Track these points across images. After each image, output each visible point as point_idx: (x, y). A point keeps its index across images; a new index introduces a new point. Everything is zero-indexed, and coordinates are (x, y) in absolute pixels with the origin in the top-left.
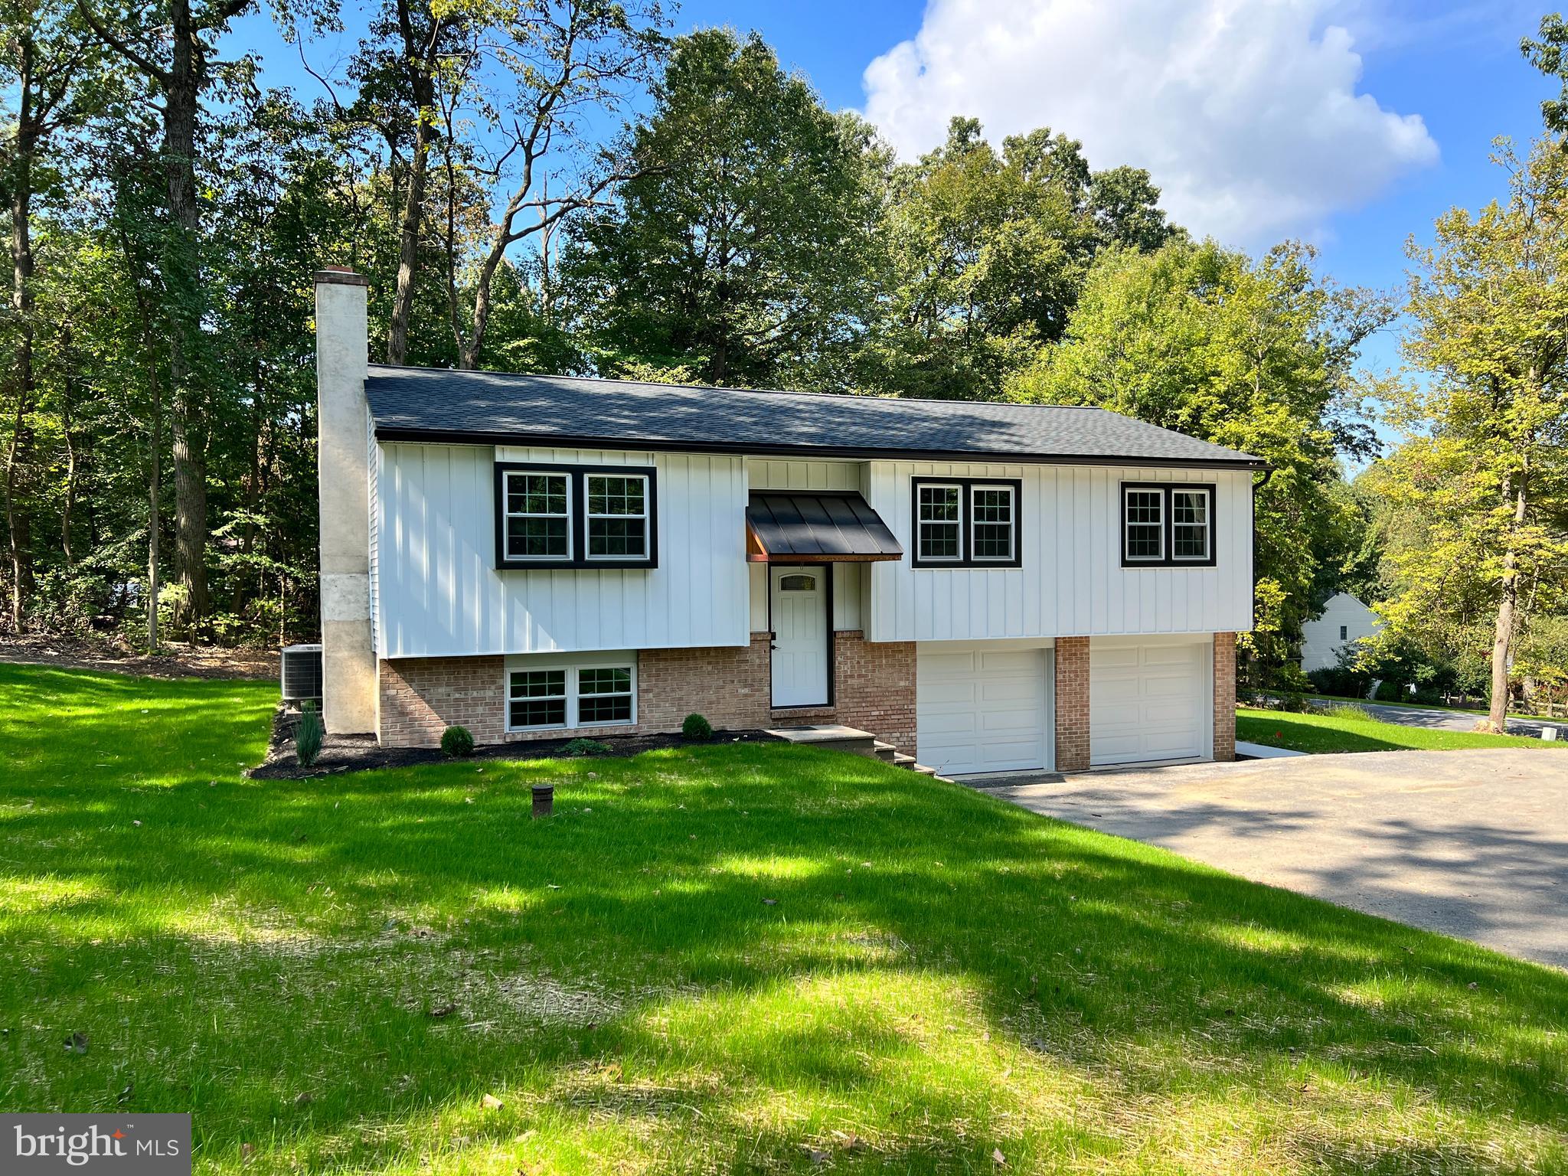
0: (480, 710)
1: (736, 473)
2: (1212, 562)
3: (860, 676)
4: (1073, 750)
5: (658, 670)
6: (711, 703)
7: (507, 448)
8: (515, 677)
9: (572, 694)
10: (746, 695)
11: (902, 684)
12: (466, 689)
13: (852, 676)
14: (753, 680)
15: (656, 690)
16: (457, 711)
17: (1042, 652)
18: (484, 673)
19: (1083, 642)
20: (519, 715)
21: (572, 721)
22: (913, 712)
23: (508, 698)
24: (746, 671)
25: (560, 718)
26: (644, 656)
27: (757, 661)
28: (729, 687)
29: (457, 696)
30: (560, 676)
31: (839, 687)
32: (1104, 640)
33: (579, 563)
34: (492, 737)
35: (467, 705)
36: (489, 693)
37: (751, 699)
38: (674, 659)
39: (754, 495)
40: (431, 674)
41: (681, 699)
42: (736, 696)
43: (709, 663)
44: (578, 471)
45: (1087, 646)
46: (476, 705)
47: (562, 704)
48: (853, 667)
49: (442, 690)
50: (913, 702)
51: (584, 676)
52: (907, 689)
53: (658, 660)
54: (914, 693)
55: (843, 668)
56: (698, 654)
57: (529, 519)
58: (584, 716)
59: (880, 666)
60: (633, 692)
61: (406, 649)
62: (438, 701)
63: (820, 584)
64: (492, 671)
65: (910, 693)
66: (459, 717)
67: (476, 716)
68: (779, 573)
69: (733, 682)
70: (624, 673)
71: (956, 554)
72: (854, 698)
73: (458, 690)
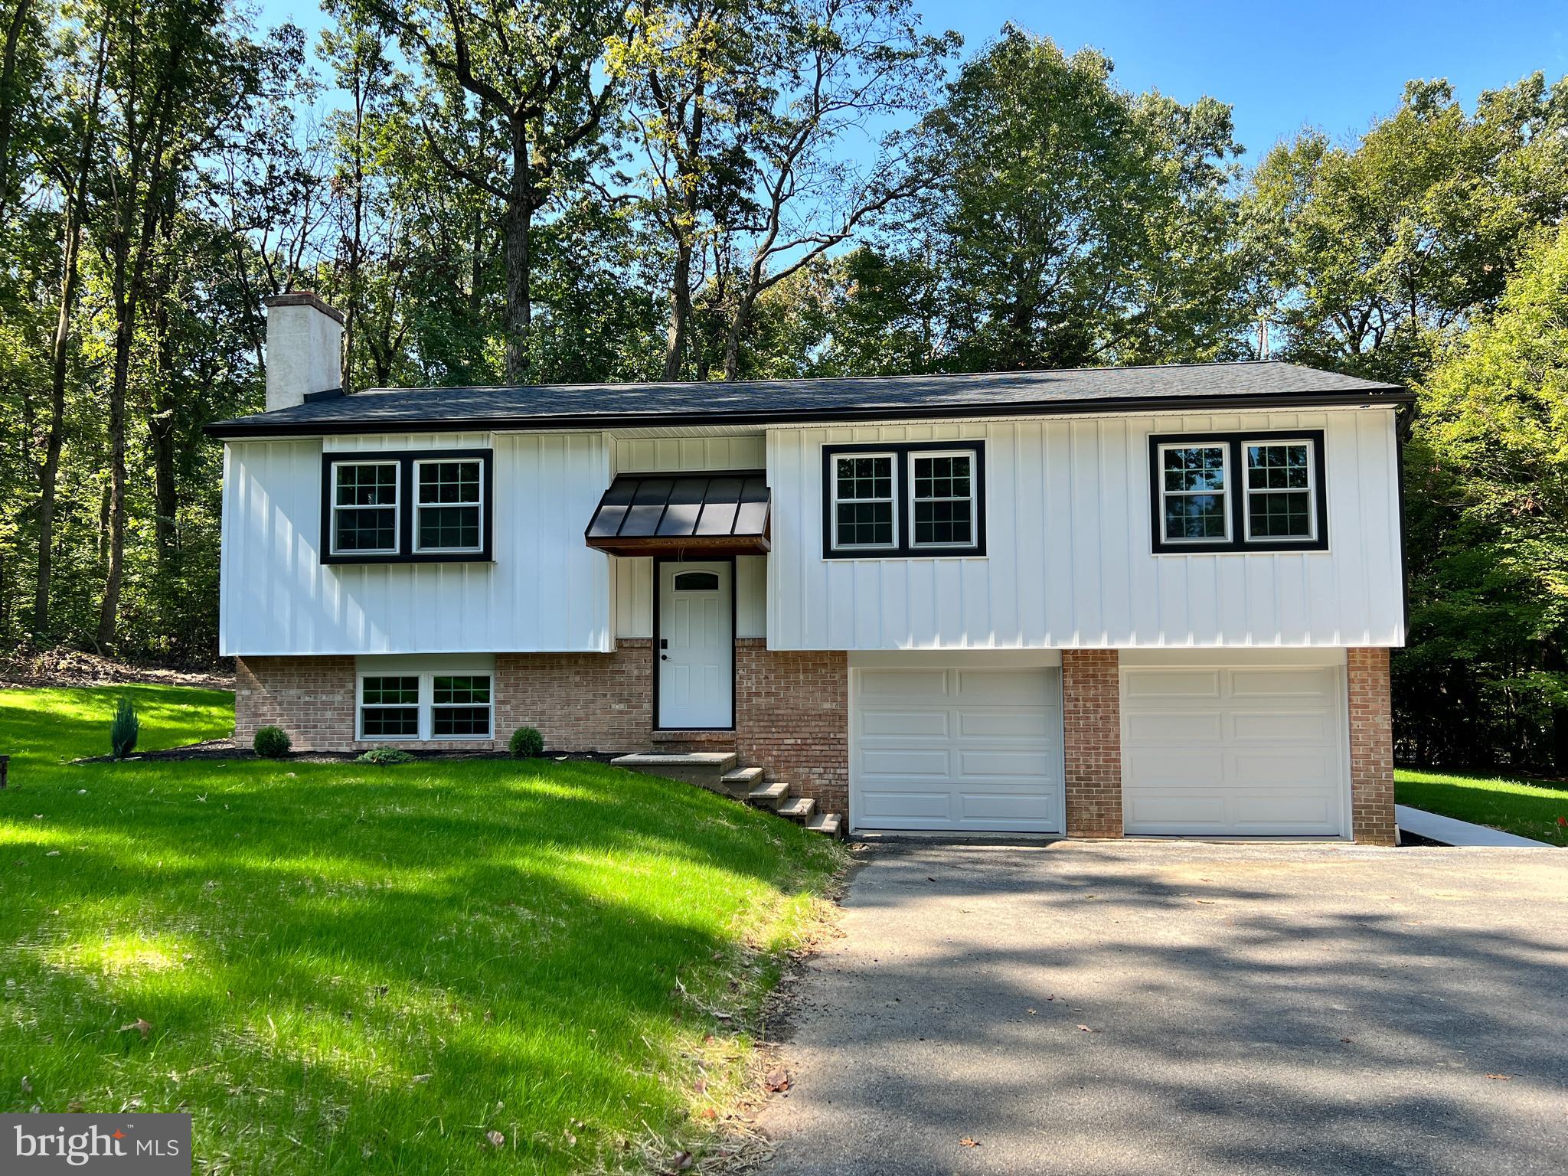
0: (329, 715)
1: (594, 451)
2: (1322, 544)
3: (768, 694)
4: (1094, 809)
5: (516, 679)
6: (578, 719)
7: (336, 437)
8: (369, 683)
9: (426, 702)
10: (621, 712)
11: (827, 706)
12: (315, 692)
13: (758, 694)
14: (631, 695)
15: (514, 702)
16: (307, 715)
17: (1052, 672)
18: (334, 675)
19: (1110, 657)
20: (374, 723)
21: (425, 734)
22: (842, 742)
23: (360, 703)
24: (621, 684)
25: (413, 729)
26: (506, 661)
27: (636, 672)
28: (600, 702)
29: (307, 699)
30: (413, 683)
31: (743, 706)
32: (1142, 656)
33: (406, 557)
34: (340, 744)
35: (315, 709)
36: (338, 698)
37: (626, 717)
38: (535, 668)
40: (283, 675)
41: (542, 713)
42: (610, 713)
43: (577, 673)
44: (407, 458)
45: (1115, 664)
46: (325, 709)
47: (413, 714)
48: (759, 683)
49: (293, 692)
50: (843, 729)
51: (439, 683)
52: (833, 713)
53: (517, 668)
54: (843, 718)
55: (747, 684)
56: (564, 662)
57: (358, 510)
58: (440, 728)
59: (797, 683)
60: (492, 704)
62: (289, 703)
63: (723, 583)
64: (341, 675)
65: (840, 718)
66: (308, 721)
67: (325, 721)
68: (672, 570)
69: (605, 695)
70: (484, 682)
71: (889, 540)
72: (759, 720)
73: (308, 693)
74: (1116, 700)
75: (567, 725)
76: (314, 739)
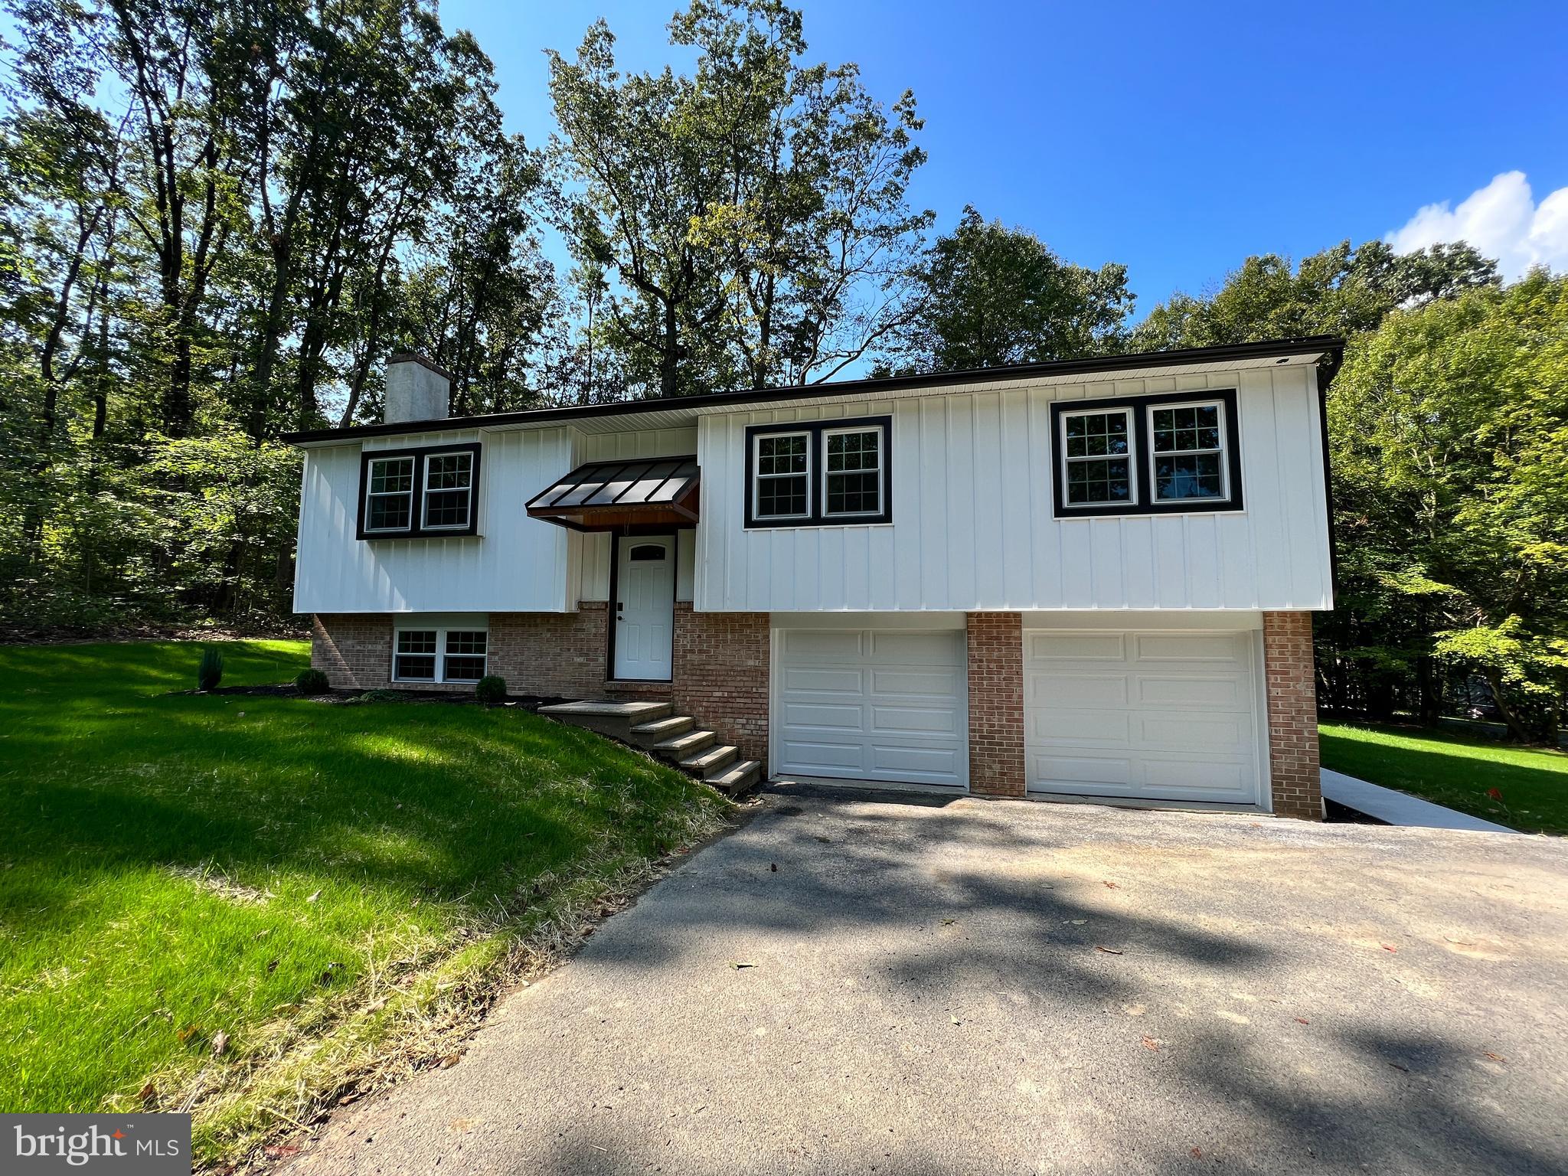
0: (372, 660)
1: (560, 442)
2: (1236, 503)
3: (700, 651)
5: (503, 635)
6: (548, 669)
7: (372, 438)
8: (404, 636)
9: (440, 654)
10: (581, 664)
11: (751, 663)
12: (364, 643)
13: (692, 651)
14: (589, 649)
15: (501, 653)
16: (358, 660)
17: (957, 635)
18: (377, 630)
19: (1013, 620)
20: (406, 667)
21: (439, 677)
22: (764, 696)
23: (396, 652)
24: (582, 640)
25: (430, 674)
26: (498, 619)
27: (594, 630)
28: (565, 655)
29: (359, 647)
30: (432, 636)
31: (680, 661)
32: (1047, 618)
33: (416, 533)
34: (378, 684)
35: (364, 656)
36: (380, 647)
37: (585, 669)
38: (517, 625)
40: (344, 628)
41: (522, 663)
42: (572, 664)
43: (549, 630)
44: (420, 453)
45: (1019, 627)
46: (370, 656)
47: (432, 660)
48: (693, 641)
49: (350, 642)
50: (765, 684)
51: (451, 636)
52: (756, 669)
53: (504, 625)
54: (765, 674)
55: (684, 643)
56: (539, 621)
58: (449, 673)
59: (725, 641)
60: (487, 654)
62: (347, 651)
63: (668, 554)
64: (382, 629)
65: (762, 674)
67: (370, 665)
68: (629, 543)
69: (569, 650)
70: (481, 636)
71: (804, 511)
72: (693, 675)
73: (359, 643)
74: (1019, 662)
75: (540, 674)
76: (362, 679)
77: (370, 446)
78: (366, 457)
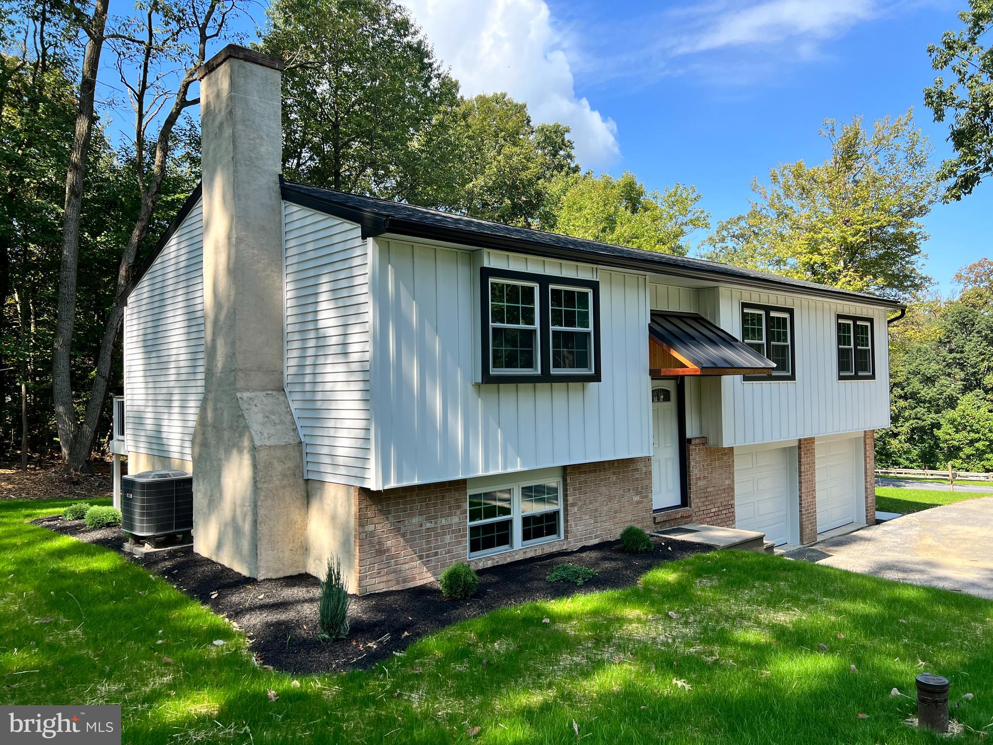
0: (448, 538)
2: (873, 376)
3: (703, 478)
4: (809, 527)
5: (580, 483)
6: (616, 512)
8: (474, 500)
9: (517, 513)
10: (638, 502)
11: (727, 482)
12: (435, 517)
13: (699, 478)
14: (643, 487)
15: (580, 503)
16: (428, 542)
18: (451, 497)
19: (812, 442)
20: (475, 540)
21: (517, 542)
22: (732, 506)
23: (468, 523)
24: (637, 479)
28: (627, 495)
29: (429, 525)
31: (693, 489)
32: (822, 438)
33: (544, 377)
35: (436, 535)
36: (455, 520)
37: (641, 506)
38: (590, 472)
39: (654, 314)
40: (405, 503)
41: (596, 510)
42: (631, 504)
43: (614, 473)
44: (543, 281)
46: (444, 534)
47: (510, 524)
48: (699, 470)
49: (415, 520)
50: (733, 497)
51: (525, 494)
52: (729, 487)
53: (580, 473)
54: (733, 490)
55: (695, 471)
57: (505, 329)
58: (526, 535)
59: (714, 468)
60: (562, 507)
61: (399, 478)
62: (412, 533)
63: (673, 396)
64: (457, 494)
65: (731, 490)
66: (430, 549)
67: (444, 546)
69: (629, 490)
72: (701, 498)
73: (429, 519)
75: (610, 519)
76: (435, 567)
77: (494, 260)
78: (486, 273)
